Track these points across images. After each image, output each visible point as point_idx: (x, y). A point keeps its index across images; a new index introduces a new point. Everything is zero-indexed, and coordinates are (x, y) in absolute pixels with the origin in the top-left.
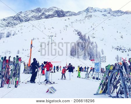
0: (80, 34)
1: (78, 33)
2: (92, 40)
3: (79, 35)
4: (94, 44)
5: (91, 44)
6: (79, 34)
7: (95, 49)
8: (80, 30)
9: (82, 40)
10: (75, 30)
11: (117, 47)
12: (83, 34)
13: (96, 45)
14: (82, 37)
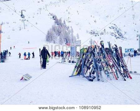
0: (56, 18)
1: (53, 17)
2: (67, 24)
3: (55, 19)
4: (70, 28)
5: (67, 28)
6: (54, 18)
7: (71, 33)
8: (55, 14)
9: (58, 25)
10: (50, 13)
11: (91, 32)
12: (58, 18)
13: (72, 30)
14: (58, 22)
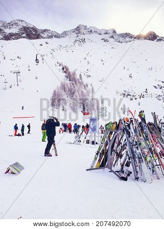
0: (67, 70)
1: (63, 69)
2: (85, 80)
3: (65, 72)
4: (89, 86)
5: (85, 86)
6: (65, 70)
7: (90, 95)
8: (65, 64)
9: (70, 80)
10: (58, 63)
11: (124, 93)
12: (71, 70)
13: (93, 89)
14: (70, 76)
